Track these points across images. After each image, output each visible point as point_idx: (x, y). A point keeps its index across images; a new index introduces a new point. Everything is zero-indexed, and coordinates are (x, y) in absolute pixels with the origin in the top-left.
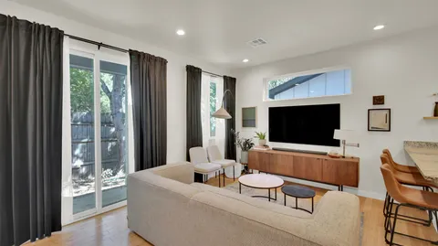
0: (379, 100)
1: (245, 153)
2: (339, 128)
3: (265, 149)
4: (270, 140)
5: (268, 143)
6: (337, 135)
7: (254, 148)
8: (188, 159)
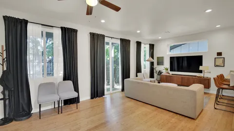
0: (219, 54)
1: (159, 76)
2: (202, 65)
3: (168, 74)
4: (170, 71)
5: (169, 72)
6: (201, 68)
7: (163, 74)
8: (137, 76)
